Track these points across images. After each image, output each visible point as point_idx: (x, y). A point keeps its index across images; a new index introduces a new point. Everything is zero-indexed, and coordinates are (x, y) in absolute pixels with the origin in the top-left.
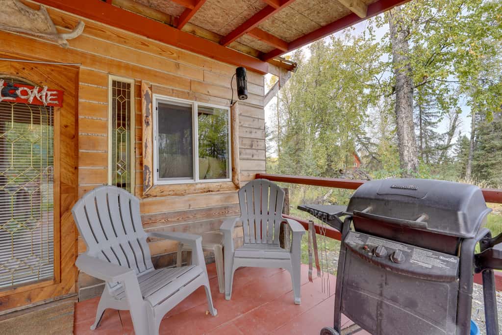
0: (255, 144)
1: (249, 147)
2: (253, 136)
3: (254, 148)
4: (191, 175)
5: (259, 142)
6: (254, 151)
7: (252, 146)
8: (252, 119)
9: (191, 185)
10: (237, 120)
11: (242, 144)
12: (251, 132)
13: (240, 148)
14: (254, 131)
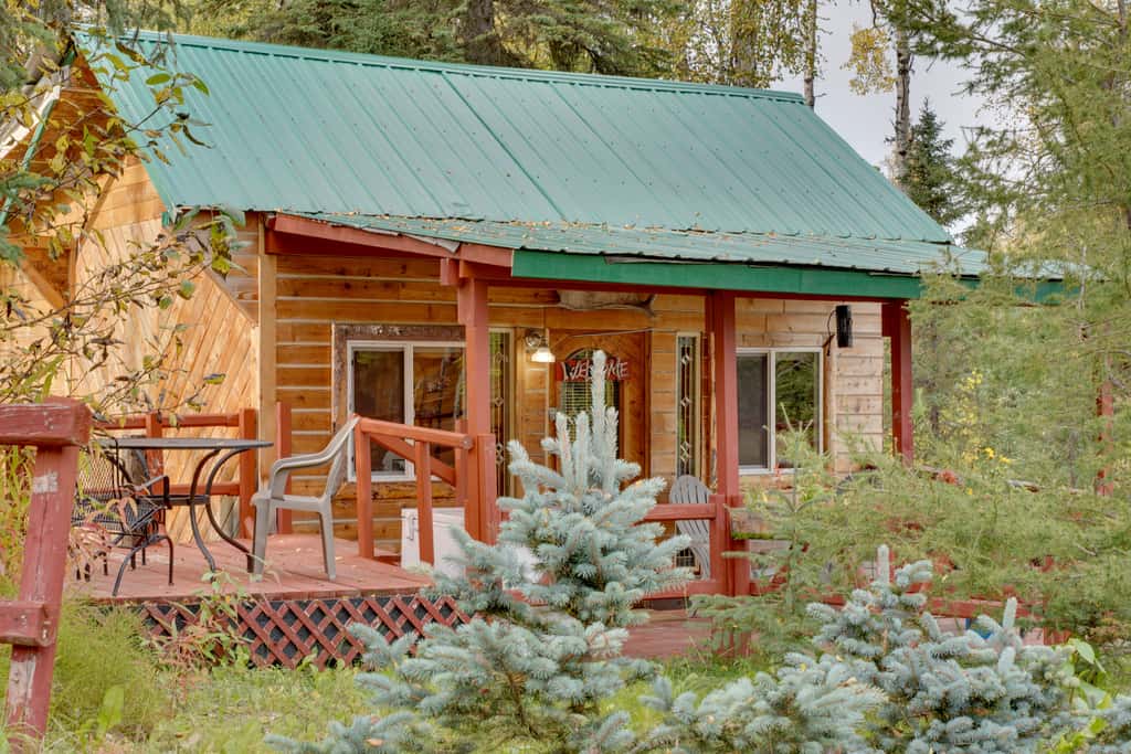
0: (864, 404)
1: (853, 412)
2: (861, 390)
3: (861, 412)
4: (764, 462)
5: (872, 402)
6: (862, 419)
7: (857, 409)
8: (860, 360)
9: (766, 476)
10: (834, 369)
11: (841, 407)
12: (857, 385)
13: (838, 414)
14: (862, 381)
